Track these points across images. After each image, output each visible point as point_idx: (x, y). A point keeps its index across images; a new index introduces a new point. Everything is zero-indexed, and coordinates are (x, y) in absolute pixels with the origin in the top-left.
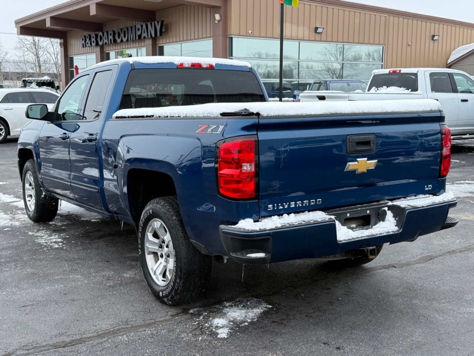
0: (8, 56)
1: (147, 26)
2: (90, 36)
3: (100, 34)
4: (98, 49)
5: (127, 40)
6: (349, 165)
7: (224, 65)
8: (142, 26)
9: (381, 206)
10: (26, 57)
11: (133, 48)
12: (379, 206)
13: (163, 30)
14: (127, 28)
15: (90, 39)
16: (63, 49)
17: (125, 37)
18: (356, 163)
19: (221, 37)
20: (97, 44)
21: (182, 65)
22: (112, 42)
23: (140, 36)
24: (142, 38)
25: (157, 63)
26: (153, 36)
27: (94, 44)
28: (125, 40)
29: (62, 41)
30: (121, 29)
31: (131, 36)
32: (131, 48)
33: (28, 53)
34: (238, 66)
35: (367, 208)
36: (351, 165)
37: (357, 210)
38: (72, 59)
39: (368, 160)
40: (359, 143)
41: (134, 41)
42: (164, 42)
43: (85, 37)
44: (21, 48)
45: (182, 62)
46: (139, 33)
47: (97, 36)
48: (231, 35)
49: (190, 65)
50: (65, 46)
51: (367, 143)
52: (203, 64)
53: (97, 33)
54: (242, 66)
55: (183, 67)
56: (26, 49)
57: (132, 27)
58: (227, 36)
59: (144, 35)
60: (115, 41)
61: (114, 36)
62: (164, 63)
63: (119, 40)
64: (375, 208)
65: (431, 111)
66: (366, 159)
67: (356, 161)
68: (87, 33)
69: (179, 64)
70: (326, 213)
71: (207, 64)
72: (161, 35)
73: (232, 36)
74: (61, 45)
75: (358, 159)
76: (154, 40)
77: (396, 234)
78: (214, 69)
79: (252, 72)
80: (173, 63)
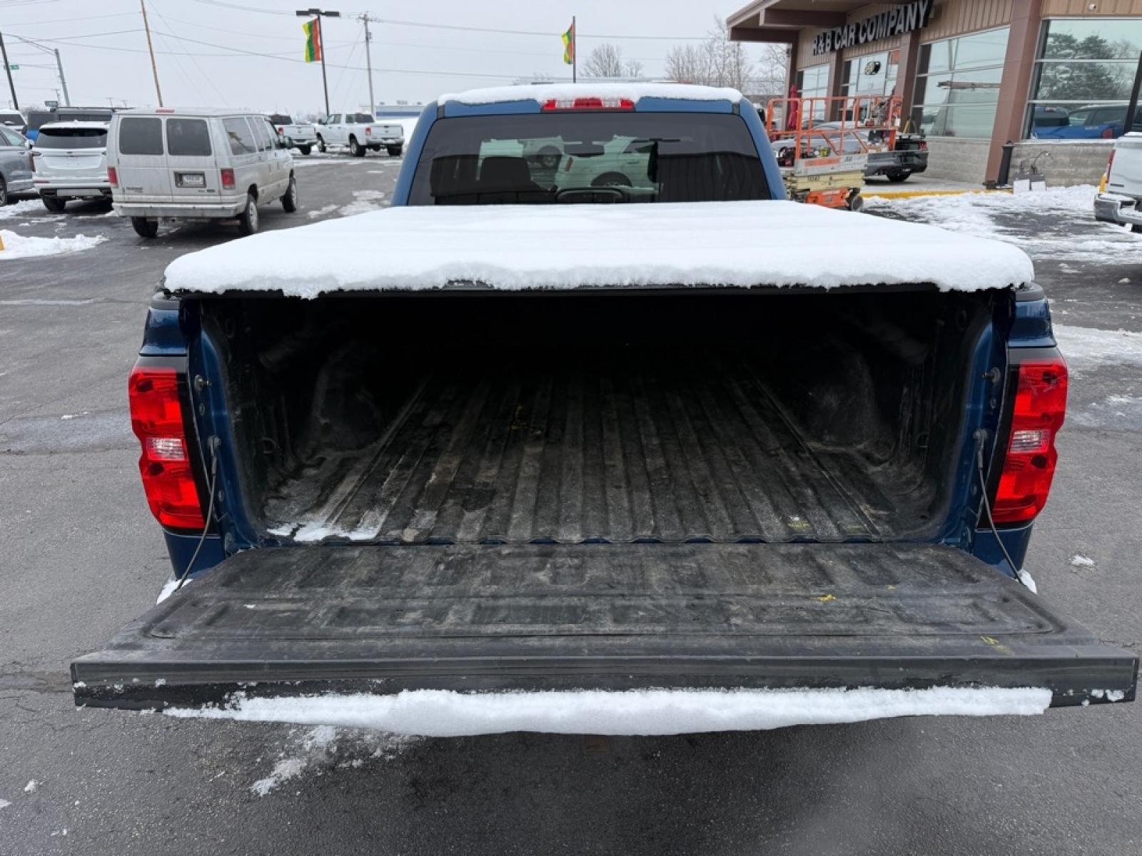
0: (753, 72)
1: (906, 9)
2: (825, 34)
3: (839, 30)
4: (834, 56)
5: (874, 39)
7: (665, 99)
8: (898, 11)
10: (775, 73)
11: (884, 51)
13: (931, 16)
14: (877, 17)
15: (824, 41)
16: (790, 59)
17: (871, 33)
19: (1027, 20)
20: (833, 49)
21: (551, 103)
22: (853, 43)
23: (893, 30)
24: (896, 32)
25: (496, 103)
26: (913, 28)
27: (828, 49)
28: (870, 38)
29: (790, 46)
30: (868, 20)
31: (881, 30)
32: (880, 51)
33: (777, 65)
34: (703, 101)
38: (801, 74)
41: (886, 39)
42: (931, 37)
43: (818, 37)
44: (770, 58)
45: (551, 97)
46: (892, 24)
47: (833, 33)
48: (1048, 15)
49: (574, 103)
50: (794, 55)
52: (604, 100)
53: (834, 29)
54: (714, 101)
55: (556, 110)
56: (775, 61)
57: (883, 15)
58: (1040, 18)
59: (900, 27)
60: (857, 41)
61: (857, 34)
62: (513, 101)
63: (862, 40)
68: (821, 31)
69: (546, 102)
71: (616, 101)
72: (925, 25)
73: (1050, 18)
74: (788, 52)
76: (916, 34)
78: (635, 112)
79: (739, 115)
80: (533, 101)
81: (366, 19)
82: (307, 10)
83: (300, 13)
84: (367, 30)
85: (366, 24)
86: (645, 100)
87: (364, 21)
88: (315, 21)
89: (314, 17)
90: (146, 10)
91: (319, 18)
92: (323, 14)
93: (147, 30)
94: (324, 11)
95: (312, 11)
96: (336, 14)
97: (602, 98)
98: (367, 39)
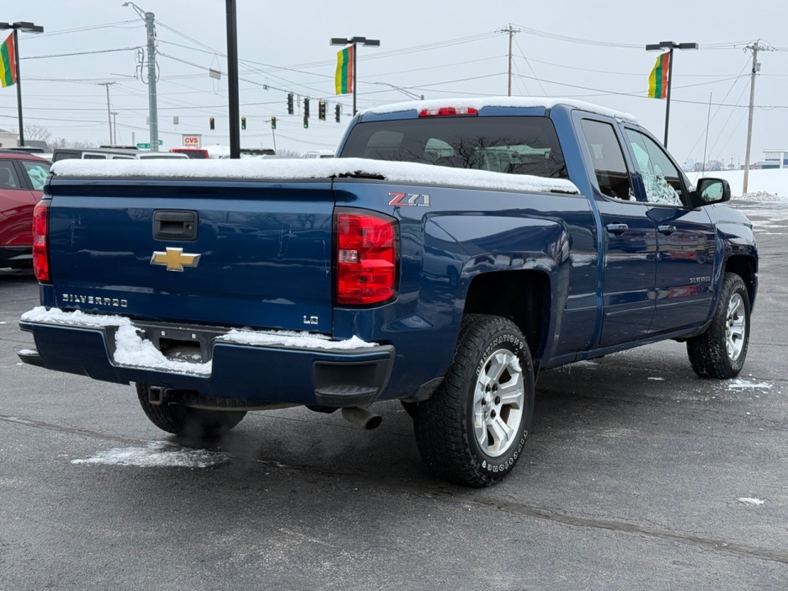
6: (156, 255)
9: (217, 332)
12: (214, 332)
18: (165, 253)
21: (424, 112)
35: (194, 330)
36: (158, 256)
37: (177, 328)
39: (184, 252)
40: (165, 224)
45: (424, 108)
49: (438, 111)
51: (179, 224)
54: (534, 107)
64: (208, 333)
65: (313, 180)
66: (181, 249)
67: (165, 250)
69: (421, 111)
70: (133, 323)
75: (168, 249)
77: (202, 378)
78: (477, 116)
79: (549, 118)
80: (414, 111)
81: (755, 49)
82: (658, 43)
83: (650, 48)
84: (755, 60)
85: (755, 54)
86: (486, 108)
87: (753, 51)
88: (667, 54)
89: (667, 50)
90: (512, 53)
91: (672, 51)
92: (676, 47)
93: (510, 73)
94: (678, 44)
95: (663, 45)
96: (692, 46)
97: (456, 108)
98: (754, 71)
